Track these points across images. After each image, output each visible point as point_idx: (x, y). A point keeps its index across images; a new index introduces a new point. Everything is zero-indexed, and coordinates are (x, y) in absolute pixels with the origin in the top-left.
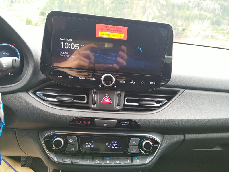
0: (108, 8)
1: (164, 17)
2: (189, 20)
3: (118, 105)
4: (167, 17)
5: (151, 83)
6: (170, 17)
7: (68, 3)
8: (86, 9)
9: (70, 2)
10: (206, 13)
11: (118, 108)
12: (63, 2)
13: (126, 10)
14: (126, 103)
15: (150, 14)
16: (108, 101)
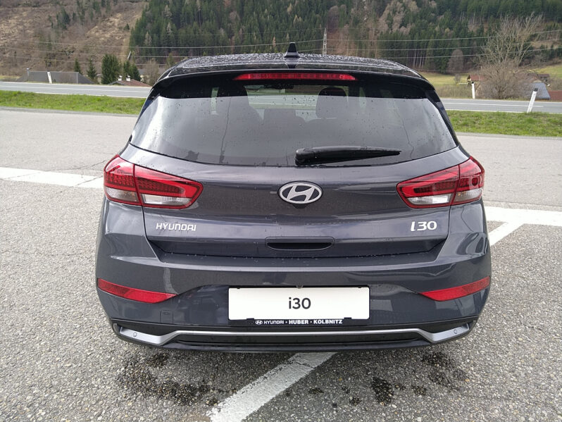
1: (433, 15)
2: (498, 17)
4: (440, 14)
6: (448, 13)
7: (194, 7)
8: (238, 16)
9: (198, 2)
12: (182, 5)
15: (394, 13)
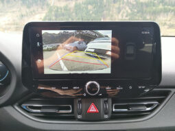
0: (91, 12)
3: (106, 114)
5: (140, 87)
10: (170, 7)
11: (106, 116)
13: (105, 12)
14: (114, 110)
16: (94, 110)
